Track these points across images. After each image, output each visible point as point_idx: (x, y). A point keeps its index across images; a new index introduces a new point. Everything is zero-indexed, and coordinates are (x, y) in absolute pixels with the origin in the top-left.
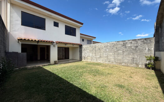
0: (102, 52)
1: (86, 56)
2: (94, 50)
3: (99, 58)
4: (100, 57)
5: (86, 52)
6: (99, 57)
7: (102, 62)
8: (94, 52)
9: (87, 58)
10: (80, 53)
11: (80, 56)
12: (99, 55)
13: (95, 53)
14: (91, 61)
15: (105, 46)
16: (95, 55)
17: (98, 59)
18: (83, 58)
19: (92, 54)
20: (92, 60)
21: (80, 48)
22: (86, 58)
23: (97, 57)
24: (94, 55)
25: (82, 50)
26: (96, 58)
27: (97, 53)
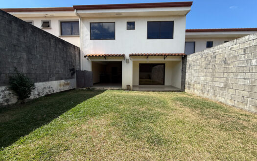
0: (234, 70)
1: (193, 82)
2: (210, 66)
3: (221, 88)
4: (226, 86)
5: (192, 71)
6: (222, 85)
7: (230, 103)
8: (211, 70)
9: (194, 85)
10: (182, 73)
11: (182, 81)
12: (223, 80)
13: (213, 76)
14: (201, 95)
15: (245, 50)
16: (212, 81)
17: (218, 91)
18: (187, 86)
19: (206, 76)
20: (203, 93)
21: (183, 63)
22: (192, 86)
23: (217, 84)
24: (209, 79)
25: (186, 67)
26: (213, 88)
27: (216, 75)
